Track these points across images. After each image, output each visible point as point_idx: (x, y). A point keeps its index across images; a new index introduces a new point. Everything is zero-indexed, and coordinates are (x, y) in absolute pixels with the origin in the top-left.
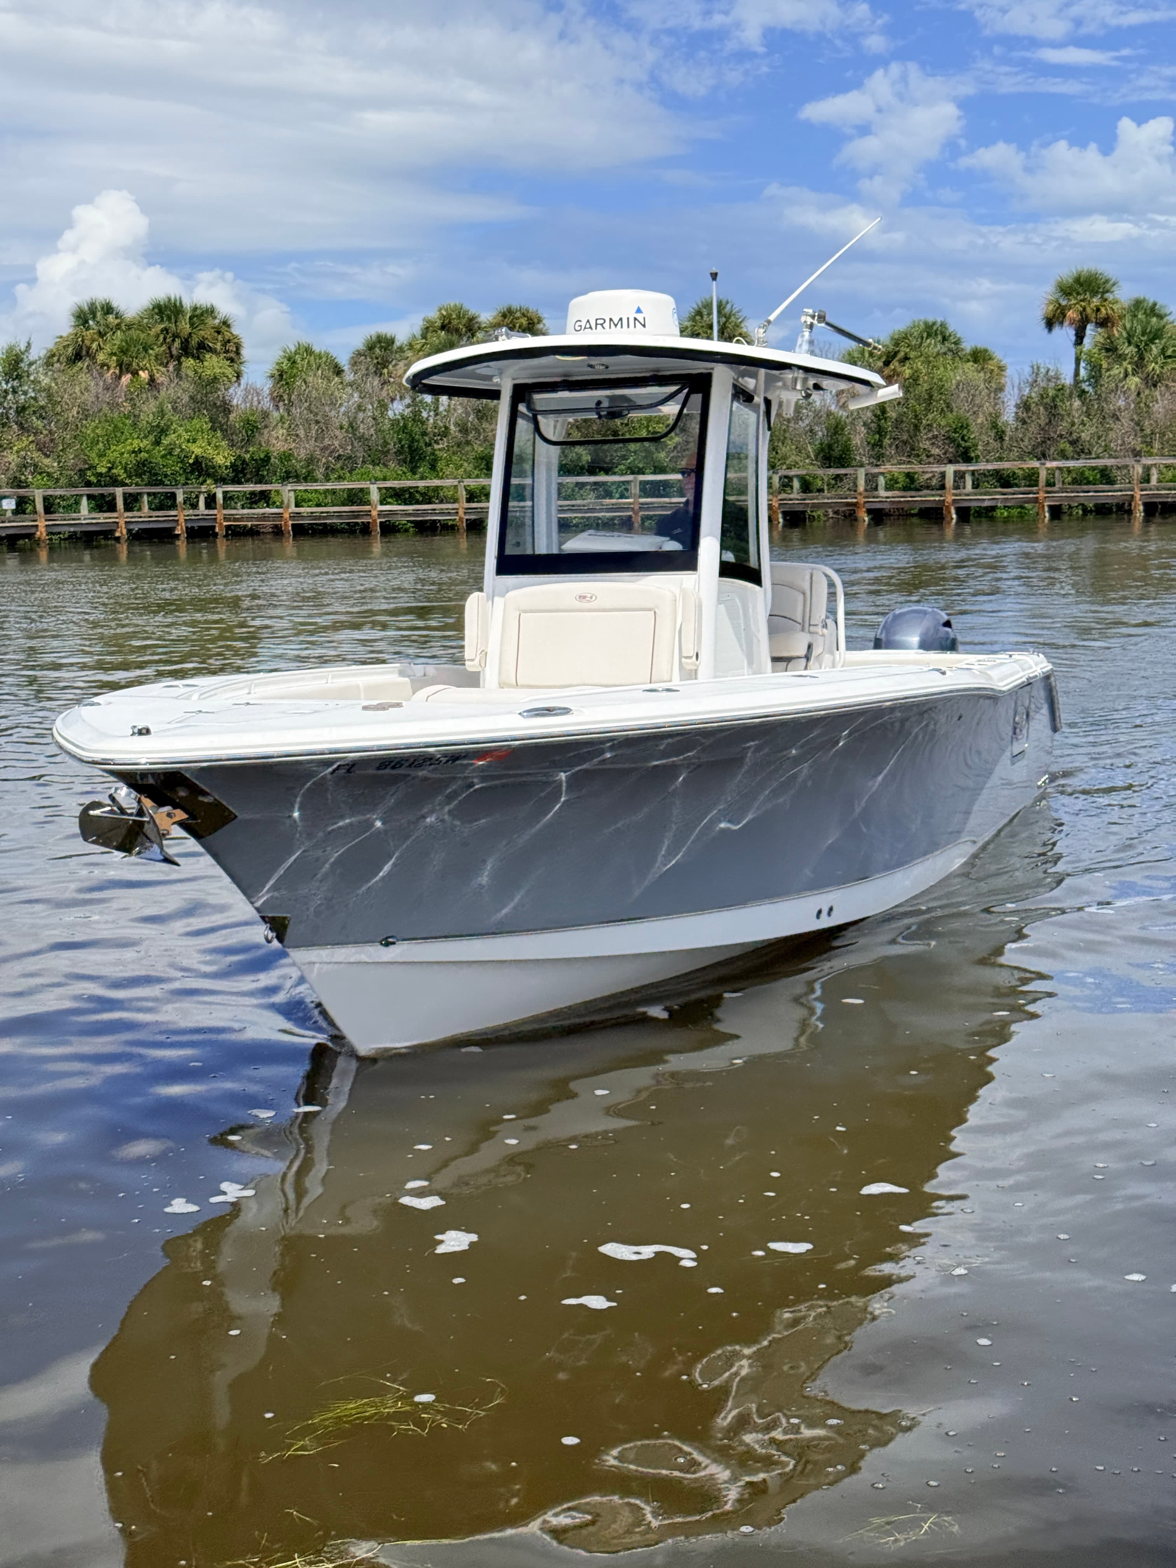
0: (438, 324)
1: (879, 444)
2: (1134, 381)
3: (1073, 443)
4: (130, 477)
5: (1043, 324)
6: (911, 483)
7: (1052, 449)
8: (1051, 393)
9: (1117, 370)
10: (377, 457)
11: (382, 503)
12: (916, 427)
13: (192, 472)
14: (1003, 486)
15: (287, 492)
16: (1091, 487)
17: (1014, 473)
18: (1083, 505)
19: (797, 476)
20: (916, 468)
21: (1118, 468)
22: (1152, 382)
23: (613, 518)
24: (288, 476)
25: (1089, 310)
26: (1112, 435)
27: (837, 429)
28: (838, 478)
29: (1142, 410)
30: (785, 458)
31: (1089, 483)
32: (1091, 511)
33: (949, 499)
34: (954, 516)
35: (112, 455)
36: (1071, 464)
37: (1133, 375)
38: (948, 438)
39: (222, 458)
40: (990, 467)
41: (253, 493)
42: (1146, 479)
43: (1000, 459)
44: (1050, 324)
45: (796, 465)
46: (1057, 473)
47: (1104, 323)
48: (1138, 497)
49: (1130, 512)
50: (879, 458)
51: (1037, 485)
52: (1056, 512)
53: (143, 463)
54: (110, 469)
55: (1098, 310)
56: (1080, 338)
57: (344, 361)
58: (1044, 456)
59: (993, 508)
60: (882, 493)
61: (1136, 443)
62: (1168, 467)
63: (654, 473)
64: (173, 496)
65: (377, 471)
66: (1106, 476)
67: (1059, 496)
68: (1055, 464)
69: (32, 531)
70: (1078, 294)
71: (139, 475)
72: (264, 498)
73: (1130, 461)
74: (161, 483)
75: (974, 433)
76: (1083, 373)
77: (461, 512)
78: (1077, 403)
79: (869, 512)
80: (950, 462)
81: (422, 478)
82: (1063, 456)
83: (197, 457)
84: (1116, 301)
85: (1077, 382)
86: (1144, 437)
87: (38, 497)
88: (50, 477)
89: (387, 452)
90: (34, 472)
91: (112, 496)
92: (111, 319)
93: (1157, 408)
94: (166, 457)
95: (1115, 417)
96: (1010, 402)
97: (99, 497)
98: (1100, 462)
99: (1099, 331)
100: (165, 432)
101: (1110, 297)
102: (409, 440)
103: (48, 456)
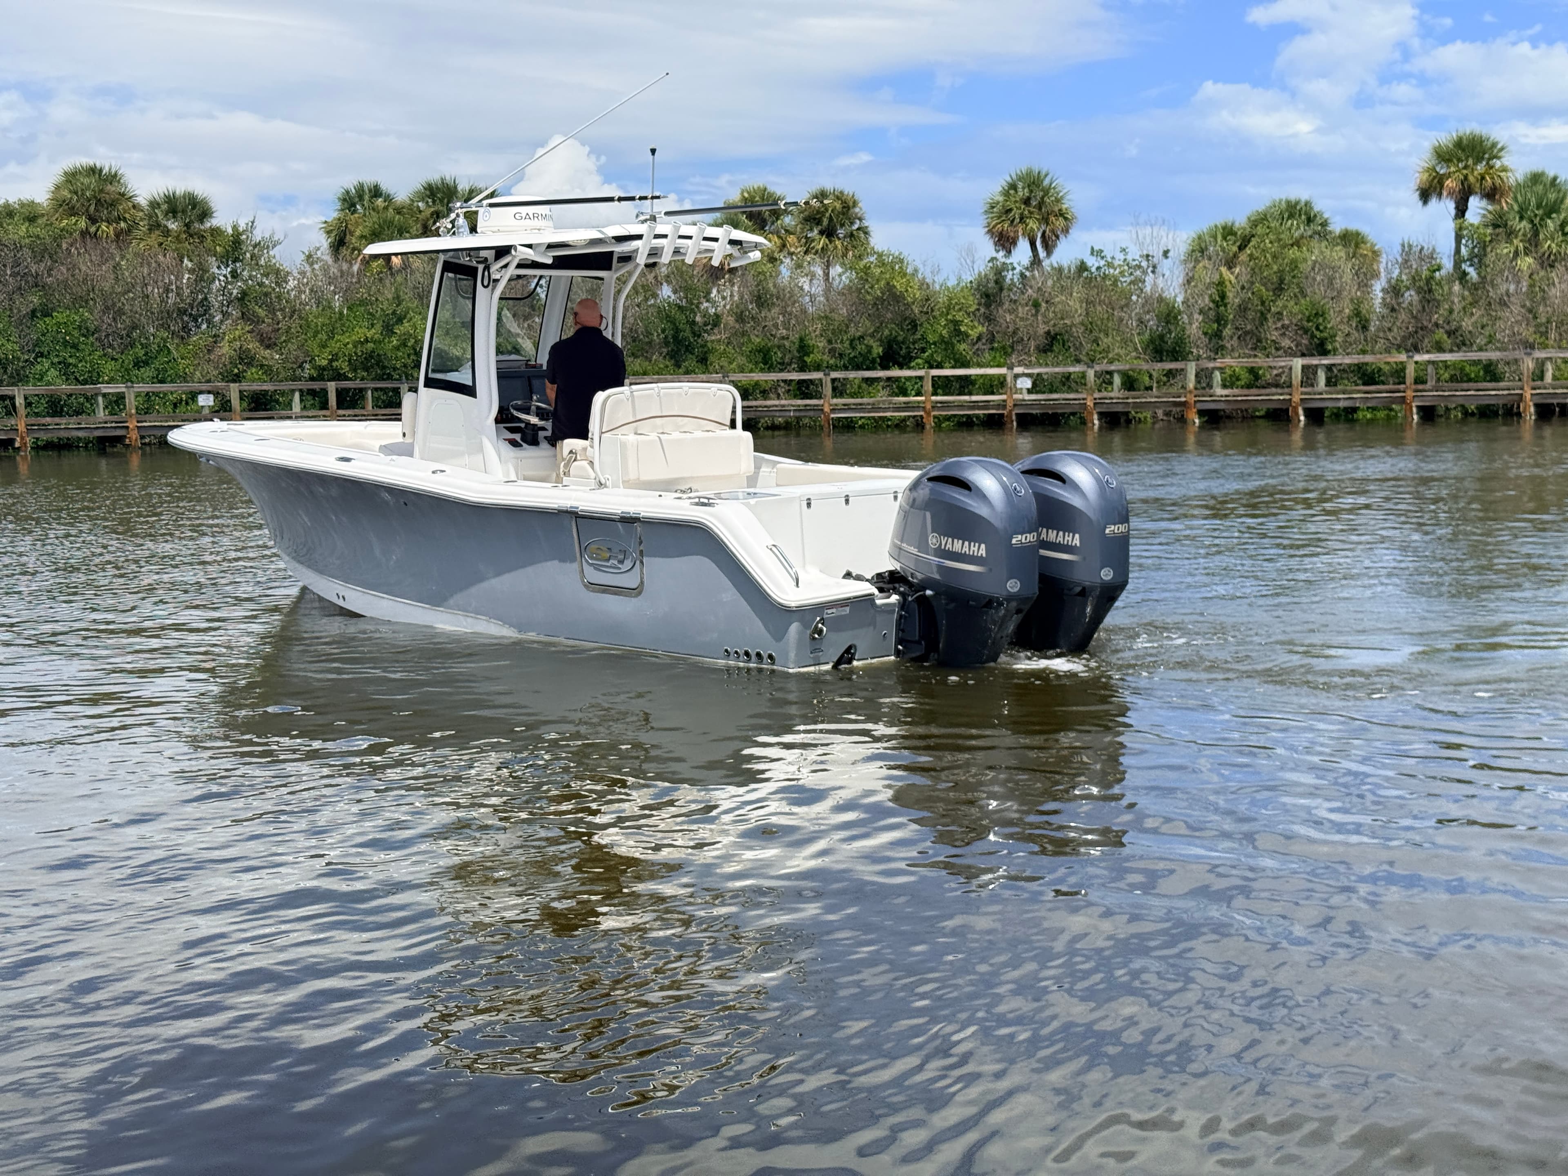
1: (1218, 335)
2: (1526, 263)
3: (1449, 334)
4: (355, 370)
5: (1416, 195)
6: (1255, 378)
7: (1426, 340)
8: (1425, 273)
9: (1505, 249)
12: (1263, 317)
14: (1364, 384)
16: (1471, 385)
17: (1380, 370)
18: (1463, 406)
19: (1119, 372)
20: (1260, 361)
21: (1508, 363)
22: (1548, 262)
23: (904, 420)
25: (1471, 179)
26: (1501, 324)
27: (1169, 316)
28: (1170, 374)
29: (1536, 294)
30: (1107, 351)
31: (1470, 380)
32: (1473, 414)
33: (1296, 398)
34: (1302, 418)
35: (334, 346)
36: (1448, 357)
37: (1526, 254)
38: (1302, 328)
40: (1347, 360)
42: (1539, 376)
43: (1364, 352)
44: (1425, 195)
45: (1118, 358)
46: (1430, 368)
47: (1492, 194)
48: (1528, 397)
49: (1519, 414)
50: (1218, 350)
51: (1404, 383)
52: (1428, 414)
53: (370, 355)
54: (331, 361)
55: (1483, 178)
56: (1461, 211)
58: (1416, 349)
59: (1354, 410)
60: (1219, 391)
61: (1527, 333)
63: (953, 367)
66: (1491, 372)
67: (1430, 395)
68: (1426, 357)
70: (1460, 160)
71: (366, 369)
73: (1518, 354)
74: (390, 377)
75: (1333, 320)
76: (1464, 251)
78: (1457, 287)
79: (1201, 413)
80: (1303, 355)
82: (1439, 348)
84: (1504, 169)
85: (1458, 263)
86: (1538, 326)
87: (234, 391)
88: (268, 371)
89: (650, 343)
90: (250, 364)
91: (325, 392)
92: (380, 202)
93: (1554, 292)
94: (397, 348)
95: (1503, 304)
96: (1378, 287)
97: (312, 393)
98: (1484, 356)
99: (1484, 203)
100: (400, 320)
101: (1498, 164)
102: (677, 330)
103: (268, 347)
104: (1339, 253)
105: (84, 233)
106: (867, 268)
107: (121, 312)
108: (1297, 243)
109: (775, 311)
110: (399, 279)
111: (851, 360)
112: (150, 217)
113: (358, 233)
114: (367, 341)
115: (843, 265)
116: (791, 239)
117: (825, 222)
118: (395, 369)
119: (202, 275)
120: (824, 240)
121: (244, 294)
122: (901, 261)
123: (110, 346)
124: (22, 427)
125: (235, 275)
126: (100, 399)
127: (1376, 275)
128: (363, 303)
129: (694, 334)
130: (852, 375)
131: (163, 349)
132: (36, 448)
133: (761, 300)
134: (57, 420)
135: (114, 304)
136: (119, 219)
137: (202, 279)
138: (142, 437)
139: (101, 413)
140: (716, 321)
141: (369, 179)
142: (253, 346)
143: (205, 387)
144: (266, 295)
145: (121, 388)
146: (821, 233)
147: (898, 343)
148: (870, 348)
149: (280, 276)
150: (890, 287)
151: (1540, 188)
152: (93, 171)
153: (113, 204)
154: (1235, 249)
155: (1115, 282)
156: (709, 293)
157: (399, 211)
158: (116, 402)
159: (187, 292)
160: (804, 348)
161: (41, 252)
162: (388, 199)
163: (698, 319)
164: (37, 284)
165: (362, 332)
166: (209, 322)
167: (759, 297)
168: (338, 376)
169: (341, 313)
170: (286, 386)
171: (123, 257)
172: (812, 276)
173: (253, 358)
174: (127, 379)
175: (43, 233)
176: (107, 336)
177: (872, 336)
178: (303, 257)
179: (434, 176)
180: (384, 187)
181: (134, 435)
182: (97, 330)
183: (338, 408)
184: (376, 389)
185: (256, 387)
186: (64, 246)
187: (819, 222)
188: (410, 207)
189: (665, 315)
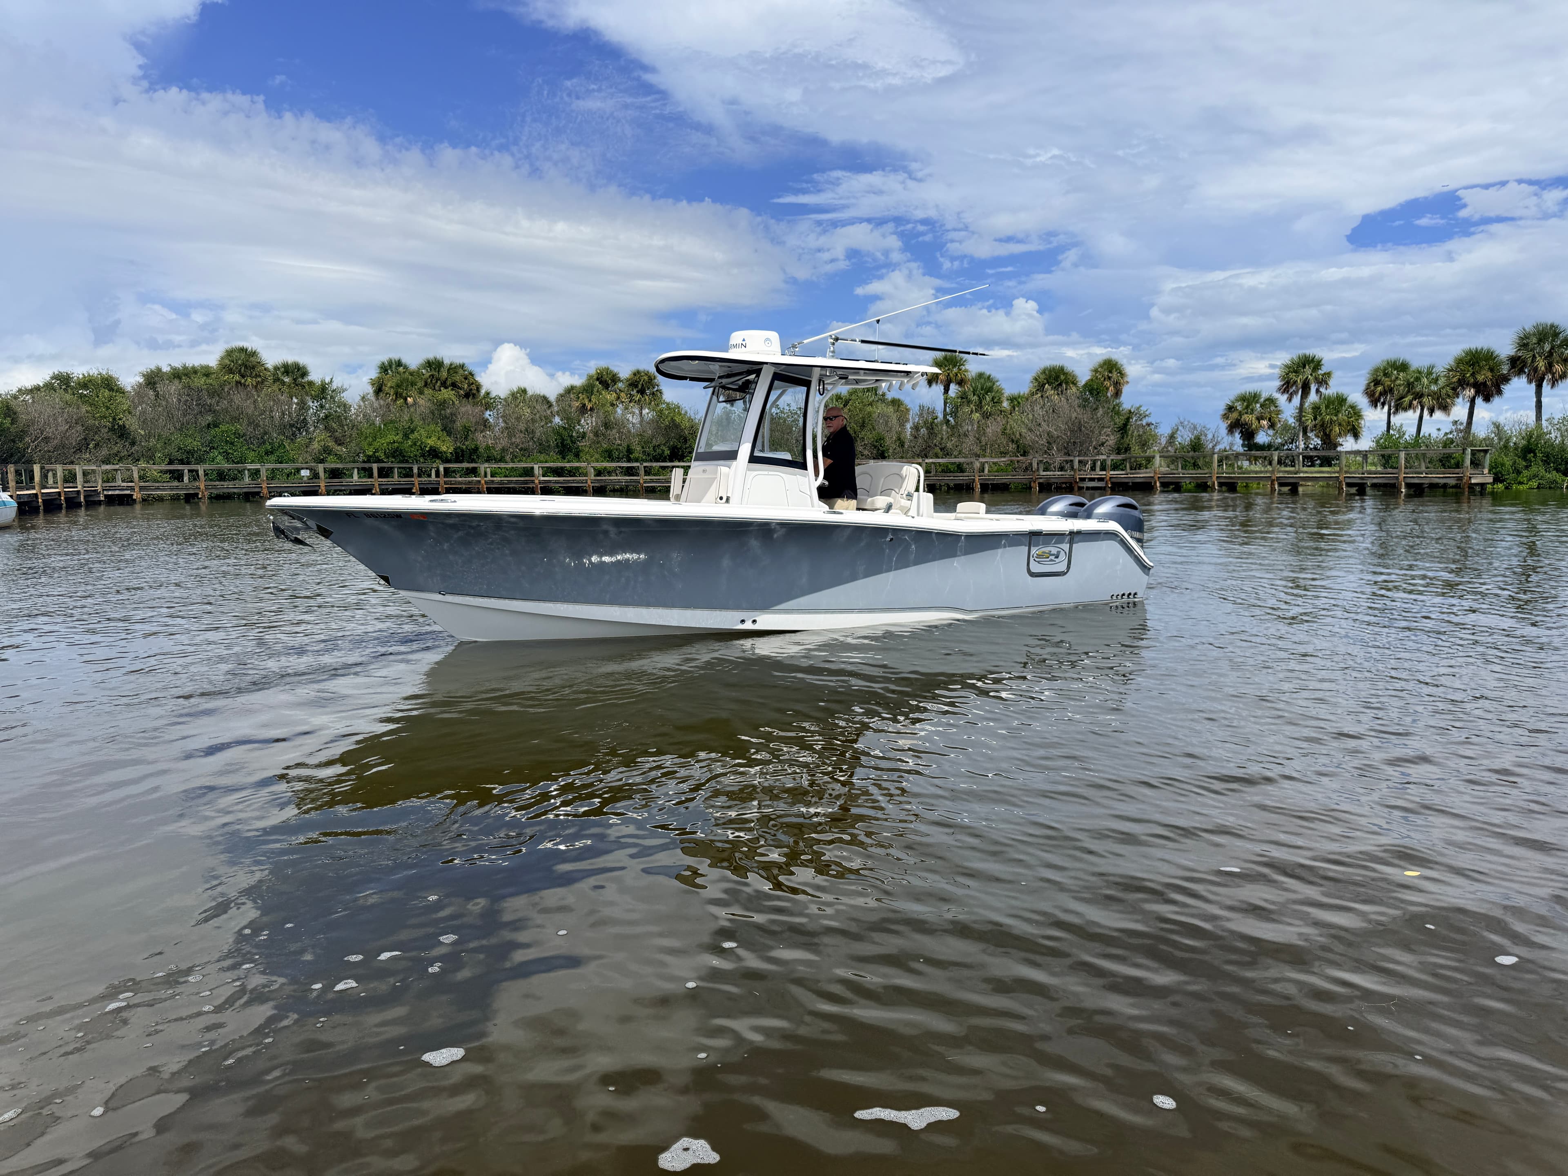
0: (595, 377)
2: (976, 416)
3: (941, 449)
4: (388, 458)
5: (927, 383)
7: (931, 452)
8: (930, 420)
9: (967, 409)
10: (543, 448)
11: (543, 476)
13: (429, 456)
15: (483, 467)
18: (947, 484)
21: (967, 464)
22: (986, 416)
24: (488, 460)
25: (951, 375)
26: (965, 445)
29: (981, 431)
31: (951, 472)
32: (952, 488)
35: (376, 445)
36: (940, 460)
37: (976, 412)
38: (874, 445)
39: (447, 447)
41: (467, 469)
42: (982, 470)
43: (902, 457)
44: (930, 383)
46: (933, 466)
47: (960, 383)
48: (977, 480)
49: (973, 489)
52: (932, 488)
53: (396, 450)
54: (375, 452)
55: (956, 375)
56: (946, 390)
57: (552, 398)
58: (926, 456)
61: (977, 449)
62: (994, 463)
64: (411, 469)
65: (542, 457)
66: (960, 468)
67: (934, 478)
68: (931, 460)
69: (317, 488)
70: (946, 366)
71: (394, 457)
72: (474, 471)
73: (973, 460)
74: (407, 462)
75: (888, 442)
76: (948, 410)
77: (589, 482)
78: (945, 427)
80: (874, 458)
81: (569, 462)
82: (937, 457)
83: (431, 447)
84: (966, 371)
85: (945, 415)
86: (981, 446)
87: (320, 468)
88: (340, 458)
89: (549, 446)
90: (329, 454)
91: (371, 469)
92: (401, 369)
93: (989, 430)
94: (411, 446)
95: (966, 435)
96: (909, 426)
97: (364, 469)
98: (957, 460)
99: (957, 387)
100: (412, 431)
101: (963, 368)
102: (563, 440)
103: (339, 445)
104: (891, 409)
105: (238, 383)
106: (661, 411)
107: (258, 425)
108: (871, 404)
109: (614, 431)
110: (412, 410)
111: (654, 457)
112: (274, 375)
113: (389, 385)
114: (394, 442)
115: (649, 408)
116: (622, 394)
117: (640, 386)
118: (410, 457)
119: (303, 405)
120: (639, 396)
121: (327, 417)
122: (679, 407)
123: (252, 443)
124: (202, 487)
125: (322, 406)
126: (246, 472)
127: (907, 420)
128: (392, 422)
129: (572, 441)
130: (654, 464)
131: (281, 445)
132: (210, 498)
133: (607, 425)
134: (222, 483)
135: (254, 421)
136: (257, 376)
137: (303, 408)
138: (270, 492)
139: (247, 480)
140: (584, 436)
141: (395, 356)
142: (331, 444)
143: (304, 465)
144: (339, 417)
145: (257, 466)
146: (638, 392)
147: (678, 449)
148: (663, 451)
149: (346, 407)
150: (673, 420)
151: (982, 381)
152: (243, 350)
153: (253, 368)
154: (842, 406)
155: (785, 421)
156: (580, 421)
157: (411, 374)
158: (255, 474)
159: (294, 415)
160: (629, 451)
161: (212, 393)
162: (406, 367)
163: (574, 434)
164: (211, 410)
165: (391, 437)
166: (307, 431)
167: (606, 424)
168: (378, 461)
169: (380, 427)
170: (350, 466)
171: (259, 396)
172: (634, 413)
173: (331, 451)
174: (261, 461)
175: (214, 383)
176: (250, 438)
177: (664, 445)
178: (359, 398)
179: (431, 356)
180: (404, 361)
181: (265, 491)
182: (244, 435)
183: (379, 477)
184: (400, 468)
185: (333, 466)
186: (226, 390)
187: (636, 386)
188: (418, 372)
189: (557, 432)
